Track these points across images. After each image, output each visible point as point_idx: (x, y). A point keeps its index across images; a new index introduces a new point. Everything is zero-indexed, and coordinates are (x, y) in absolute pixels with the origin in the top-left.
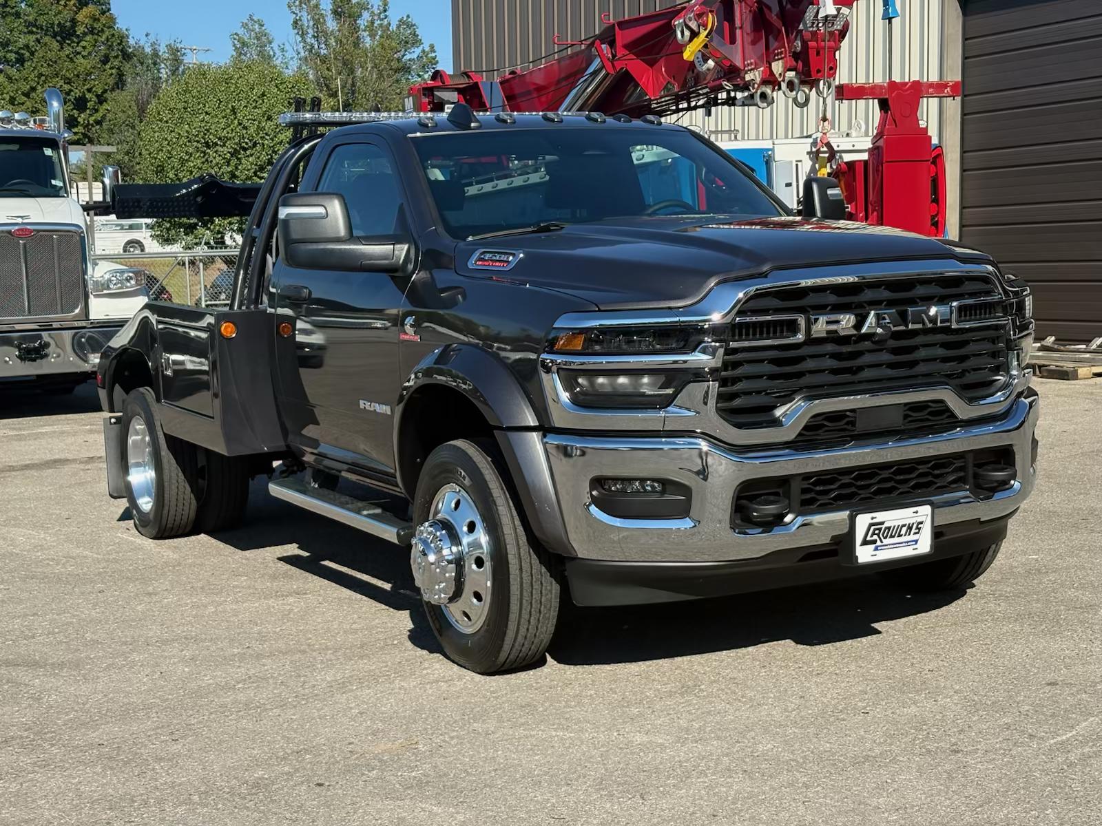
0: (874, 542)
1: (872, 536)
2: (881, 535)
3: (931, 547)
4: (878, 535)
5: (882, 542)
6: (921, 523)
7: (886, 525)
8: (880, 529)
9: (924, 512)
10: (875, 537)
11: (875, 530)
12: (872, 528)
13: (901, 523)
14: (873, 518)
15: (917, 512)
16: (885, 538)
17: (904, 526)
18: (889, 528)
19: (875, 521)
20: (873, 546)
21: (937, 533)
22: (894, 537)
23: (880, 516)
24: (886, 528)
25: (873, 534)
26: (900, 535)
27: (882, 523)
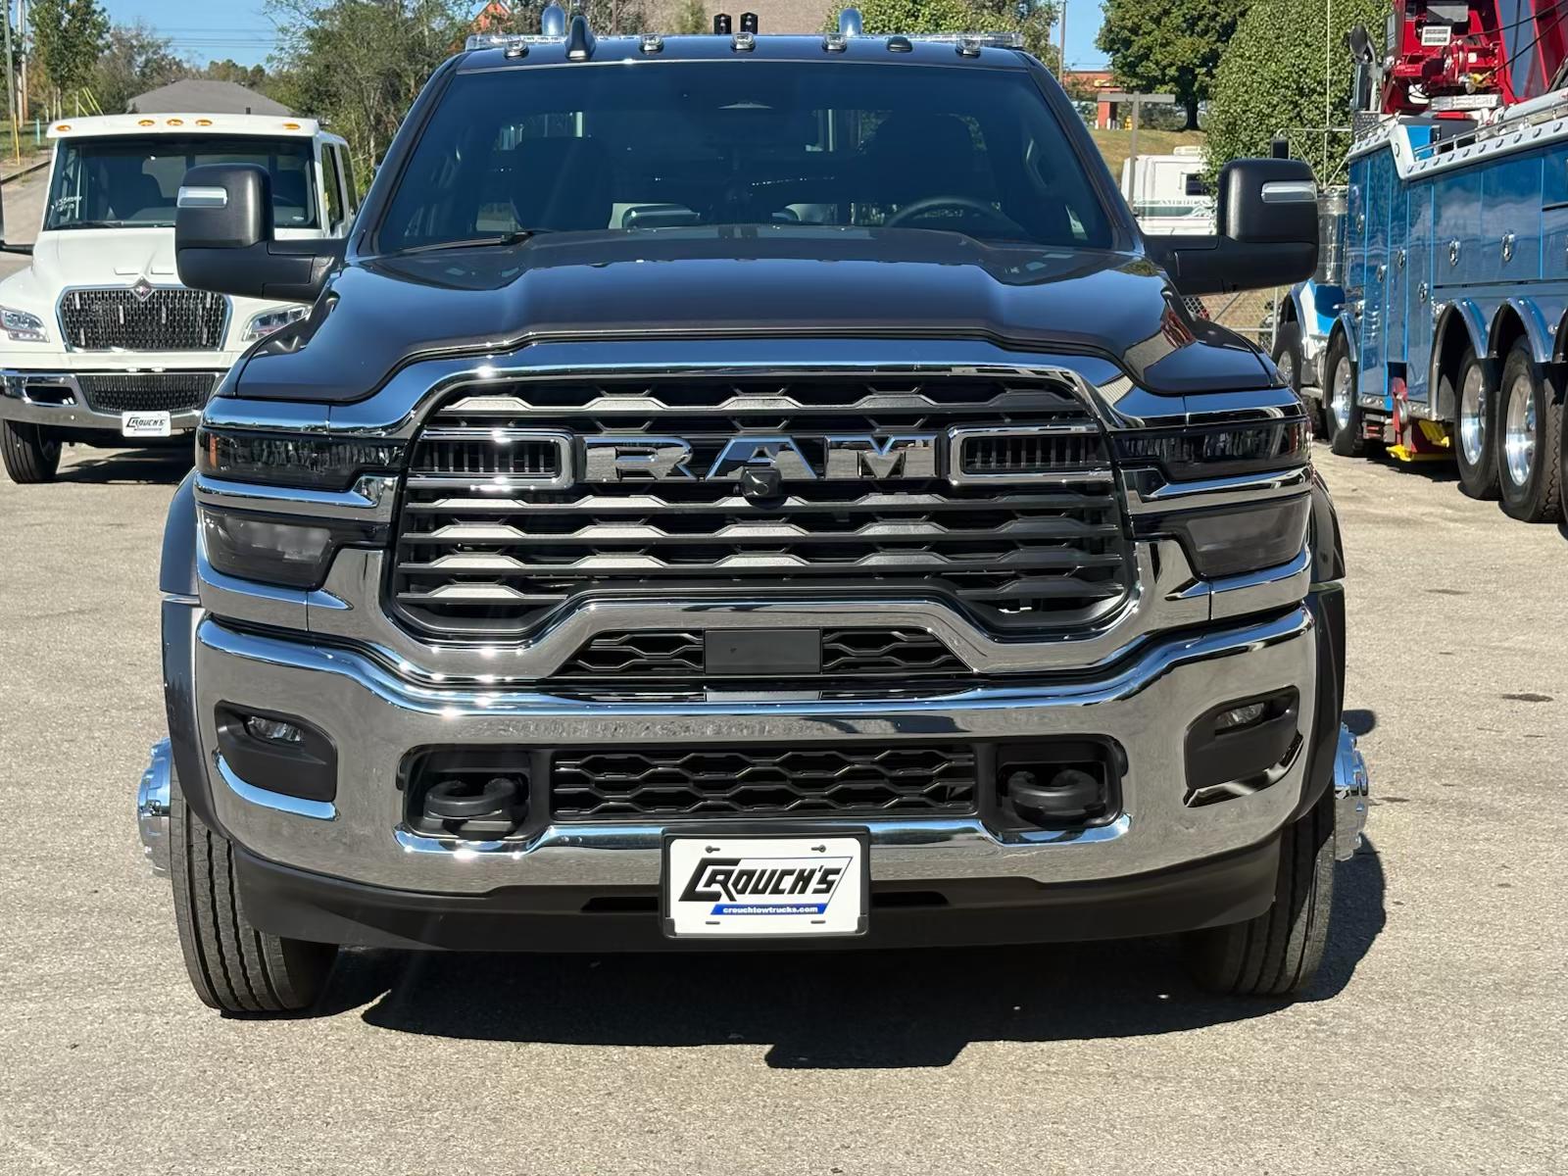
0: (716, 897)
1: (708, 884)
2: (730, 885)
3: (861, 922)
4: (724, 884)
5: (732, 898)
6: (836, 872)
7: (742, 866)
8: (728, 874)
9: (844, 852)
10: (716, 888)
11: (715, 874)
12: (709, 869)
13: (781, 866)
14: (710, 850)
15: (822, 849)
16: (742, 892)
17: (790, 873)
18: (750, 874)
19: (714, 855)
20: (712, 905)
21: (878, 896)
22: (763, 891)
23: (727, 848)
24: (742, 873)
25: (711, 881)
26: (776, 891)
27: (735, 862)
